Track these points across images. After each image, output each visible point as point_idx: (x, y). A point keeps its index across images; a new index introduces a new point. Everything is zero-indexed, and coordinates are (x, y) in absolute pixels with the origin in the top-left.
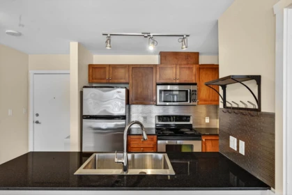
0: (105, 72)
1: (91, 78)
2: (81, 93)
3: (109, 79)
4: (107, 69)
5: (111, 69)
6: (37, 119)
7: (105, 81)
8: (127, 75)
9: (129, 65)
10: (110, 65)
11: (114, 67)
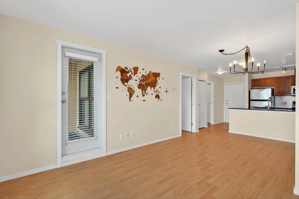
0: (260, 82)
1: (253, 85)
2: (249, 92)
3: (262, 85)
4: (262, 80)
5: (264, 80)
6: (227, 102)
7: (260, 86)
8: (273, 82)
9: (274, 78)
10: (263, 79)
11: (265, 79)
